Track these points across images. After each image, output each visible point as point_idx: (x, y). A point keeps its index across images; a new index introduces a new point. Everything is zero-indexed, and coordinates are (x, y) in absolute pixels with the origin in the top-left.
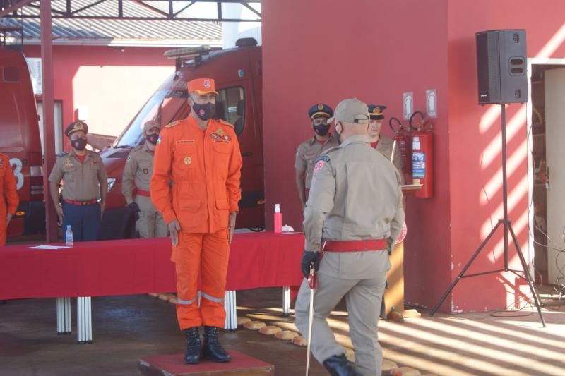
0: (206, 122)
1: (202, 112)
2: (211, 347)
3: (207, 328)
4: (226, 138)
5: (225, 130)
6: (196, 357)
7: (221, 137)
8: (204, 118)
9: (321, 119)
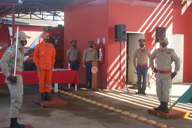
0: (47, 43)
1: (46, 41)
2: (47, 97)
3: (46, 93)
4: (52, 47)
5: (52, 45)
6: (44, 99)
7: (51, 47)
8: (47, 42)
9: (75, 44)
